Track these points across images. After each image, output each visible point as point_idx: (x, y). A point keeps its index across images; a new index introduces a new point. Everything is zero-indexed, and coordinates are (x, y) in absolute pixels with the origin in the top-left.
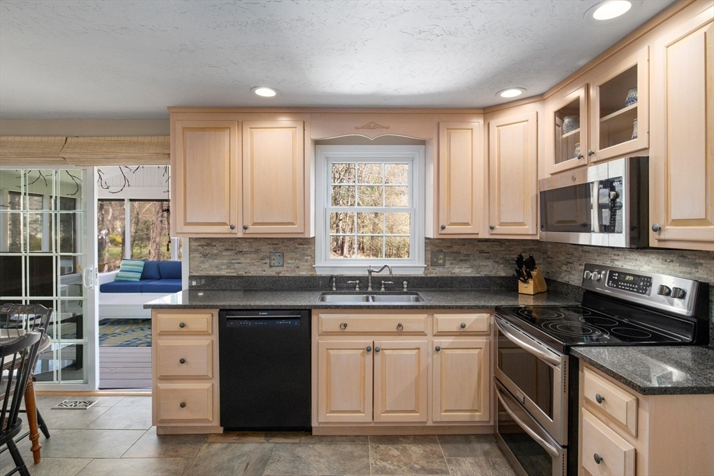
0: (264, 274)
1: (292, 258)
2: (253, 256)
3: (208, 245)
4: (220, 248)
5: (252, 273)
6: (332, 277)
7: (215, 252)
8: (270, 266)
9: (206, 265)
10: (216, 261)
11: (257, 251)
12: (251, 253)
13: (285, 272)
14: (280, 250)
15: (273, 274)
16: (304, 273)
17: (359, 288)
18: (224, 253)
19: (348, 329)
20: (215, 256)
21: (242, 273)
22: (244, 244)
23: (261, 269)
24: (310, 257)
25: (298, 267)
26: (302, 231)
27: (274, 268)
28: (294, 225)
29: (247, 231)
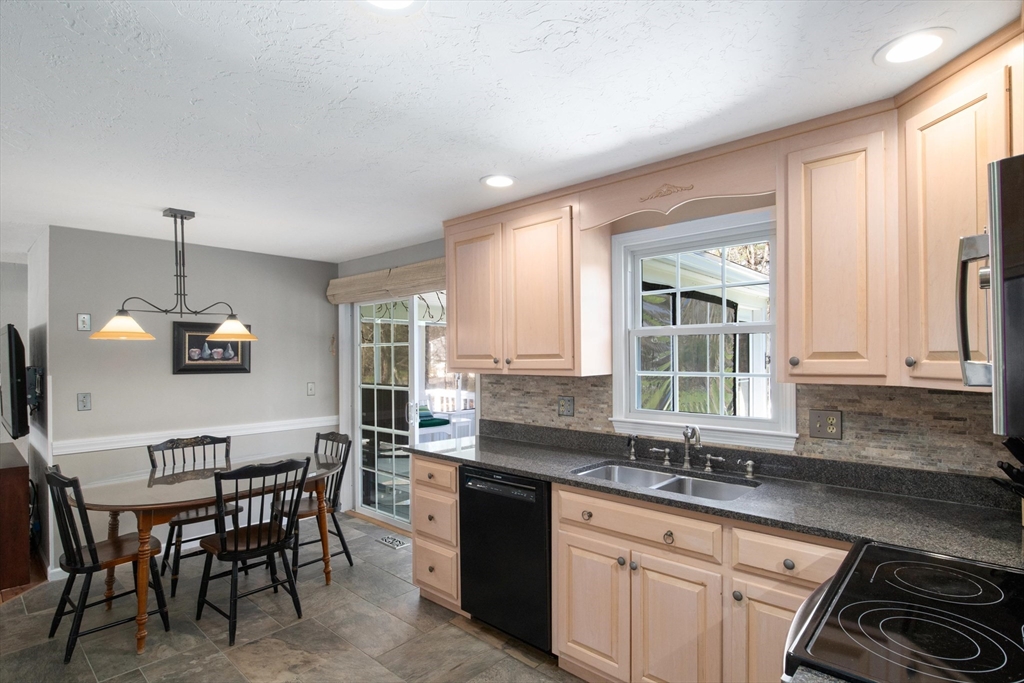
0: (552, 425)
1: (583, 406)
2: (541, 399)
3: (498, 382)
4: (509, 387)
5: (540, 423)
6: (630, 439)
7: (504, 391)
8: (559, 415)
9: (495, 408)
10: (504, 403)
11: (545, 393)
12: (538, 395)
13: (577, 424)
14: (569, 394)
15: (562, 426)
16: (598, 429)
17: (670, 461)
18: (512, 394)
19: (593, 521)
20: (503, 397)
21: (529, 421)
22: (531, 383)
23: (548, 418)
24: (606, 406)
25: (591, 419)
26: (570, 367)
27: (563, 418)
28: (561, 357)
29: (512, 366)
